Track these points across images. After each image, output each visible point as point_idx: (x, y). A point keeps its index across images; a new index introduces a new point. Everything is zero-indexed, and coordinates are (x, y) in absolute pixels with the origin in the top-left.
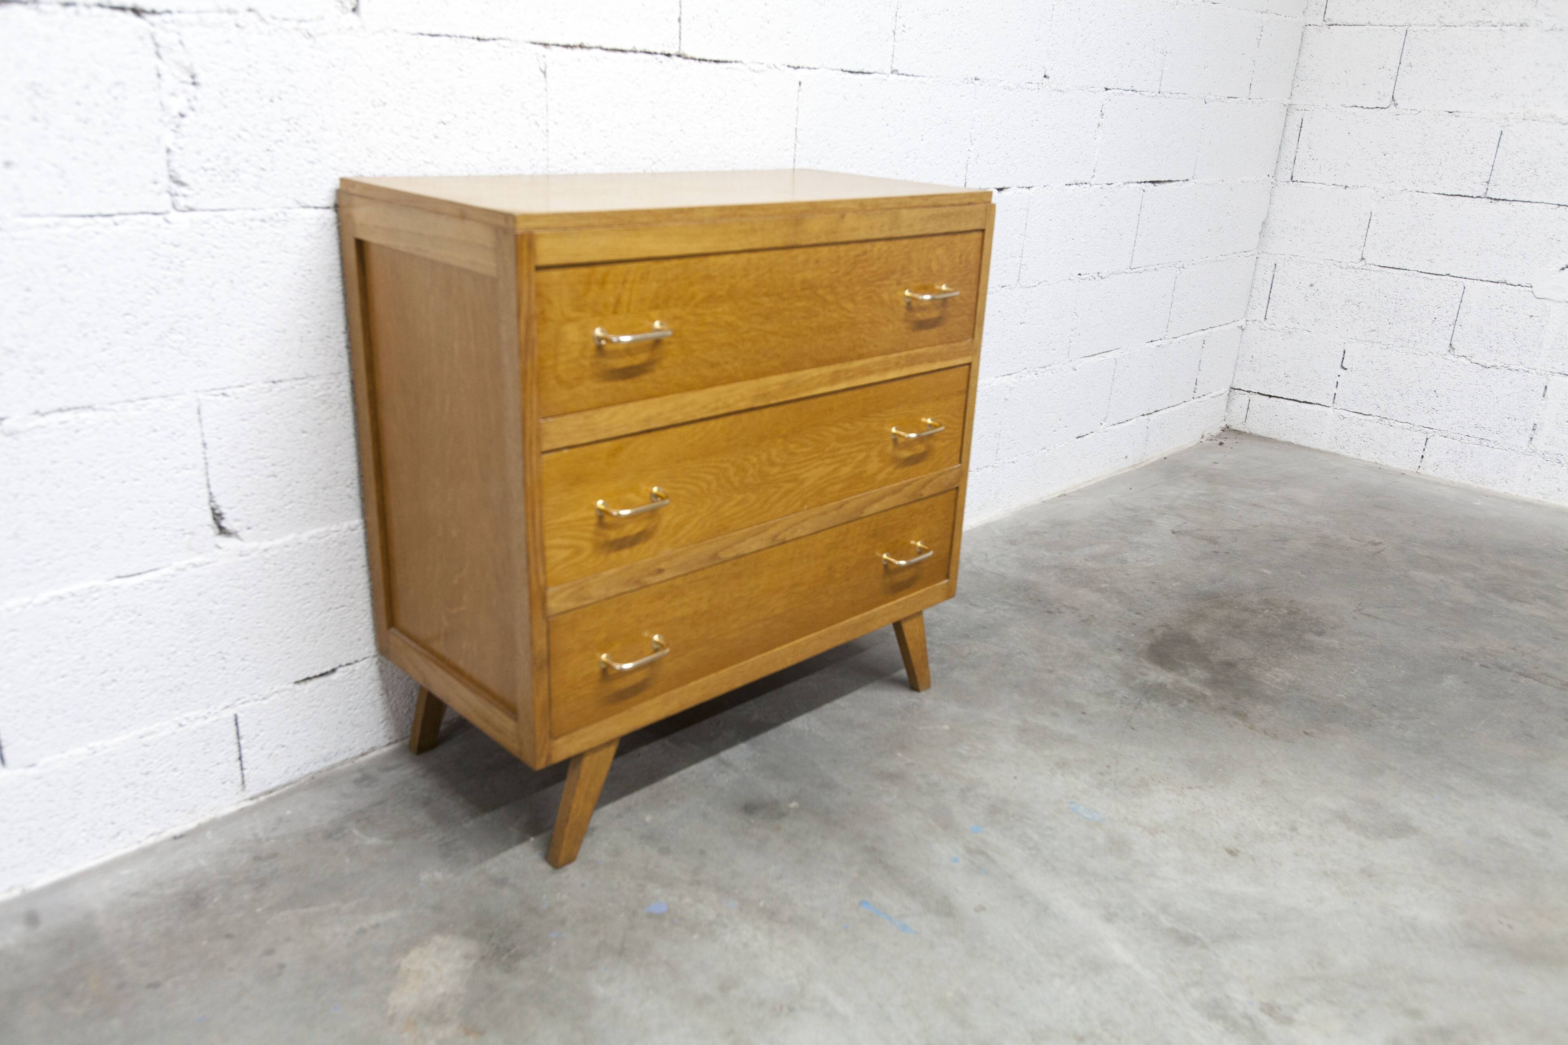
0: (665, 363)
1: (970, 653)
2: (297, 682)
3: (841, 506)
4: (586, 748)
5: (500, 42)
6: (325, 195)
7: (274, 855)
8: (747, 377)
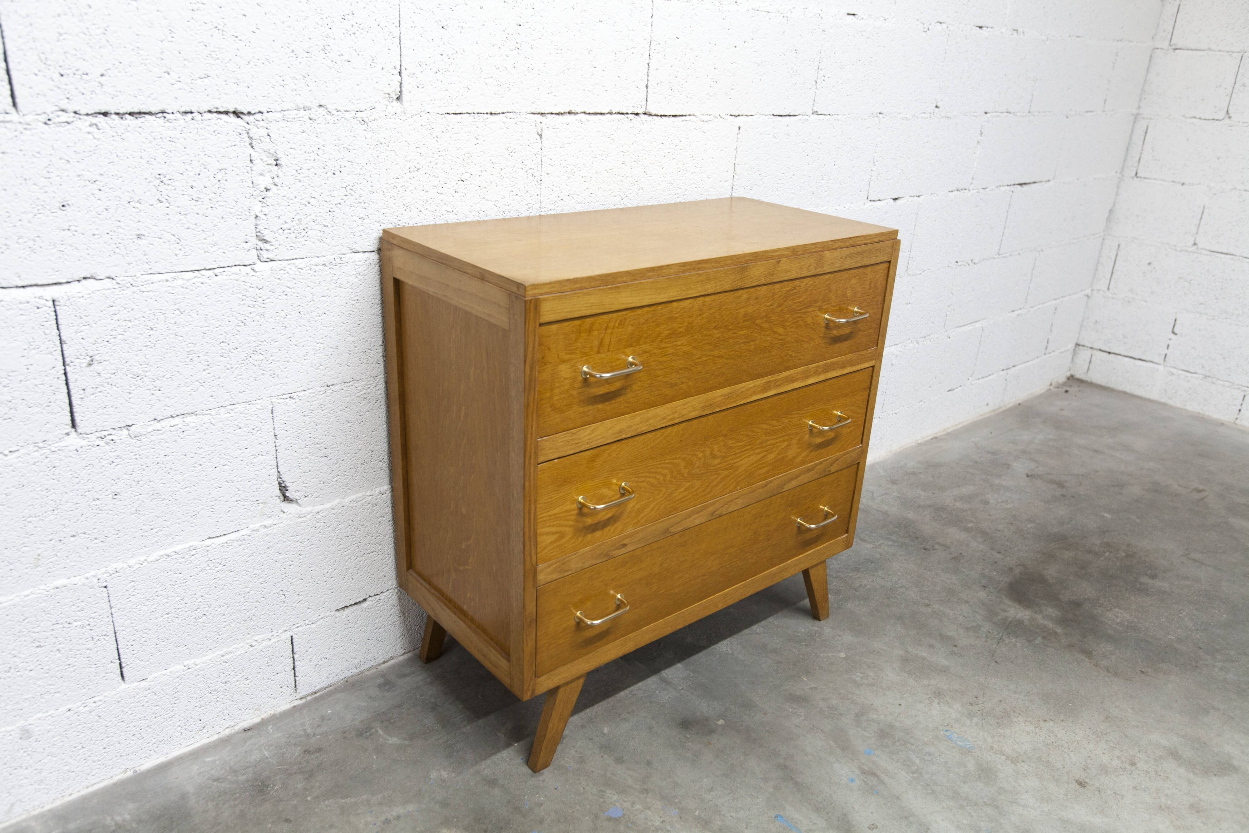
0: (635, 387)
1: (860, 586)
2: (338, 610)
3: (766, 485)
4: (561, 683)
5: (509, 115)
6: (372, 243)
7: (319, 750)
8: (698, 393)
